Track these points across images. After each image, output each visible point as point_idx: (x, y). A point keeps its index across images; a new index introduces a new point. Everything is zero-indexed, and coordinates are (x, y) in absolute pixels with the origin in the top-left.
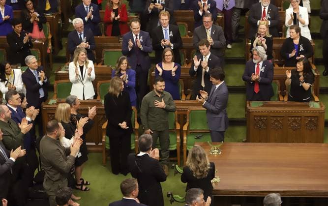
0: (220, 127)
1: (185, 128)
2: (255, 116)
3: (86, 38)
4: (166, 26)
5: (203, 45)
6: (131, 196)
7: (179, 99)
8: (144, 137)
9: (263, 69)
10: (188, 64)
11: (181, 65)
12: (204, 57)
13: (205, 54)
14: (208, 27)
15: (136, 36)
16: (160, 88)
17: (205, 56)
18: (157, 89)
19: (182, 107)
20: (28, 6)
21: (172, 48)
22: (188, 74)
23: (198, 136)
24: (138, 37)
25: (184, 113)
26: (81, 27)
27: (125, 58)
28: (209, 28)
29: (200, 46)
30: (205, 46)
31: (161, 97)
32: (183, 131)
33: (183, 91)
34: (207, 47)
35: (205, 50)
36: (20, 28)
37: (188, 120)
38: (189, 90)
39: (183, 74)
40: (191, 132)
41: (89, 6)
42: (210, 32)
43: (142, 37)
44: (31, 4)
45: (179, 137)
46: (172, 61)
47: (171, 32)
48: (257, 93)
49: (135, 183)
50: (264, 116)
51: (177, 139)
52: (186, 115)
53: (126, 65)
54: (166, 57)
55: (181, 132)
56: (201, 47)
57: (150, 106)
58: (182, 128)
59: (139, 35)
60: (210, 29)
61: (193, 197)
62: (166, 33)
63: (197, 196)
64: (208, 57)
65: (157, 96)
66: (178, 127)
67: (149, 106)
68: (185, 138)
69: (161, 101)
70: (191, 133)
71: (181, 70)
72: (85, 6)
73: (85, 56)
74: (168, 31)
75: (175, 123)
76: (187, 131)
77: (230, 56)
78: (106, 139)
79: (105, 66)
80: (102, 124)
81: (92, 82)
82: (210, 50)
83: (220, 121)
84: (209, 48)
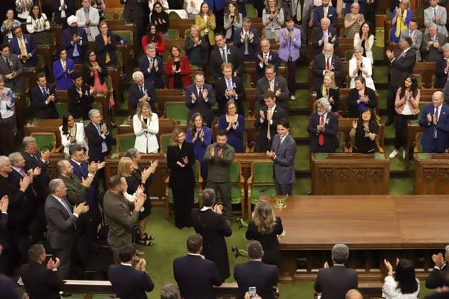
1: (249, 181)
2: (320, 168)
3: (146, 90)
4: (229, 77)
5: (268, 97)
8: (207, 192)
9: (327, 121)
10: (252, 116)
11: (245, 117)
12: (269, 109)
13: (270, 106)
14: (270, 79)
15: (200, 89)
17: (271, 108)
19: (246, 160)
23: (263, 189)
25: (247, 166)
26: (141, 81)
28: (272, 79)
29: (264, 99)
30: (270, 98)
32: (247, 184)
34: (273, 99)
35: (270, 102)
36: (81, 82)
37: (252, 173)
38: (252, 142)
39: (247, 126)
40: (255, 185)
42: (273, 84)
45: (243, 191)
47: (235, 83)
48: (321, 145)
50: (329, 168)
51: (241, 193)
52: (250, 168)
54: (229, 110)
55: (245, 186)
56: (266, 100)
58: (246, 180)
59: (202, 88)
60: (273, 81)
62: (229, 84)
64: (273, 109)
66: (243, 180)
68: (249, 191)
71: (245, 122)
72: (149, 59)
73: (147, 110)
74: (231, 83)
75: (239, 177)
76: (251, 184)
77: (293, 107)
78: (169, 193)
79: (167, 119)
80: (166, 178)
81: (156, 135)
82: (276, 102)
83: (291, 173)
84: (275, 99)
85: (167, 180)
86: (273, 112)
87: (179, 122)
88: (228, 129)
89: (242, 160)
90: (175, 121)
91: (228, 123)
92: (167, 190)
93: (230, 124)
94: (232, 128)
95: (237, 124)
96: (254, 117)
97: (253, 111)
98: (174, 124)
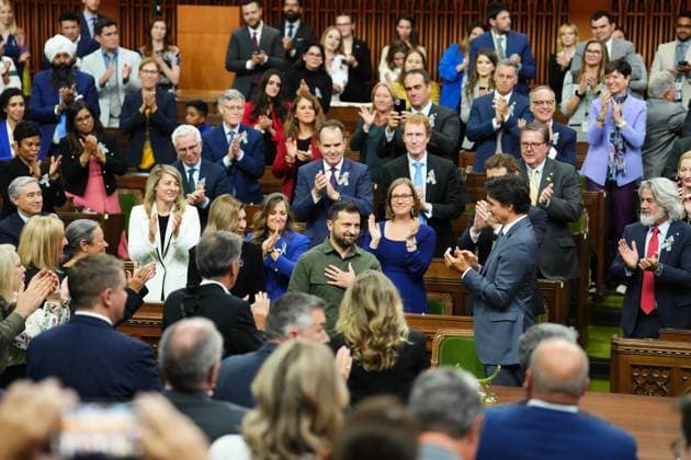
0: (509, 350)
2: (634, 366)
3: (204, 180)
4: (418, 151)
5: (498, 165)
6: (99, 306)
9: (668, 244)
14: (532, 160)
15: (333, 169)
16: (343, 229)
18: (336, 232)
20: (80, 123)
21: (429, 215)
24: (337, 174)
26: (191, 148)
27: (281, 198)
28: (538, 163)
30: (503, 169)
31: (347, 259)
36: (34, 147)
41: (236, 130)
42: (539, 177)
43: (346, 174)
44: (87, 117)
47: (432, 172)
48: (648, 312)
49: (117, 268)
50: (661, 369)
53: (285, 217)
57: (312, 281)
59: (339, 167)
60: (540, 168)
61: (285, 314)
62: (418, 172)
63: (301, 311)
65: (335, 253)
67: (309, 278)
69: (346, 270)
72: (227, 130)
73: (173, 187)
74: (424, 169)
83: (511, 333)
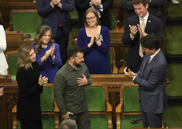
0: (158, 108)
1: (118, 109)
5: (138, 3)
7: (110, 73)
8: (66, 124)
10: (120, 27)
11: (110, 29)
12: (140, 18)
13: (141, 15)
16: (80, 60)
17: (142, 17)
18: (77, 62)
19: (114, 83)
22: (120, 41)
23: (136, 120)
25: (117, 90)
27: (49, 29)
29: (134, 5)
30: (142, 4)
32: (116, 113)
33: (114, 62)
34: (145, 5)
35: (142, 10)
37: (121, 99)
38: (121, 60)
39: (113, 40)
40: (125, 114)
45: (110, 122)
46: (97, 25)
51: (108, 124)
52: (119, 93)
53: (50, 37)
55: (113, 115)
56: (136, 7)
58: (114, 109)
64: (146, 18)
66: (110, 108)
68: (118, 123)
70: (125, 116)
71: (111, 35)
75: (106, 105)
76: (121, 114)
77: (172, 16)
78: (17, 126)
79: (15, 32)
80: (13, 107)
81: (5, 52)
82: (148, 10)
83: (157, 100)
84: (147, 7)
85: (15, 110)
86: (145, 22)
87: (30, 36)
88: (89, 45)
89: (108, 83)
90: (24, 34)
91: (90, 38)
92: (15, 123)
93: (92, 40)
94: (95, 43)
95: (101, 39)
96: (123, 28)
97: (121, 20)
98: (23, 38)
